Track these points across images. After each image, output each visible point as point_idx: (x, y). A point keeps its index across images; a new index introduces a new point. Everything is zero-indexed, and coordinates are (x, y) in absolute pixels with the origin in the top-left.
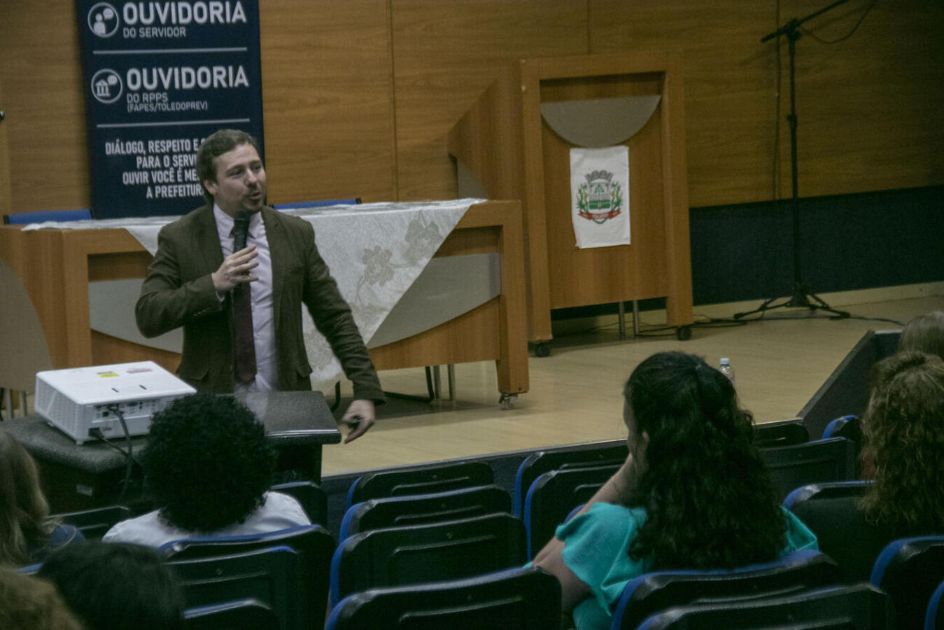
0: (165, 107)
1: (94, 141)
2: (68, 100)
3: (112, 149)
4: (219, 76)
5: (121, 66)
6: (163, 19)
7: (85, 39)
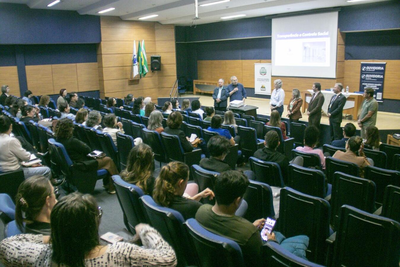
0: (370, 80)
1: (361, 83)
2: (359, 78)
3: (363, 84)
4: (378, 76)
5: (366, 74)
6: (371, 69)
7: (362, 71)
